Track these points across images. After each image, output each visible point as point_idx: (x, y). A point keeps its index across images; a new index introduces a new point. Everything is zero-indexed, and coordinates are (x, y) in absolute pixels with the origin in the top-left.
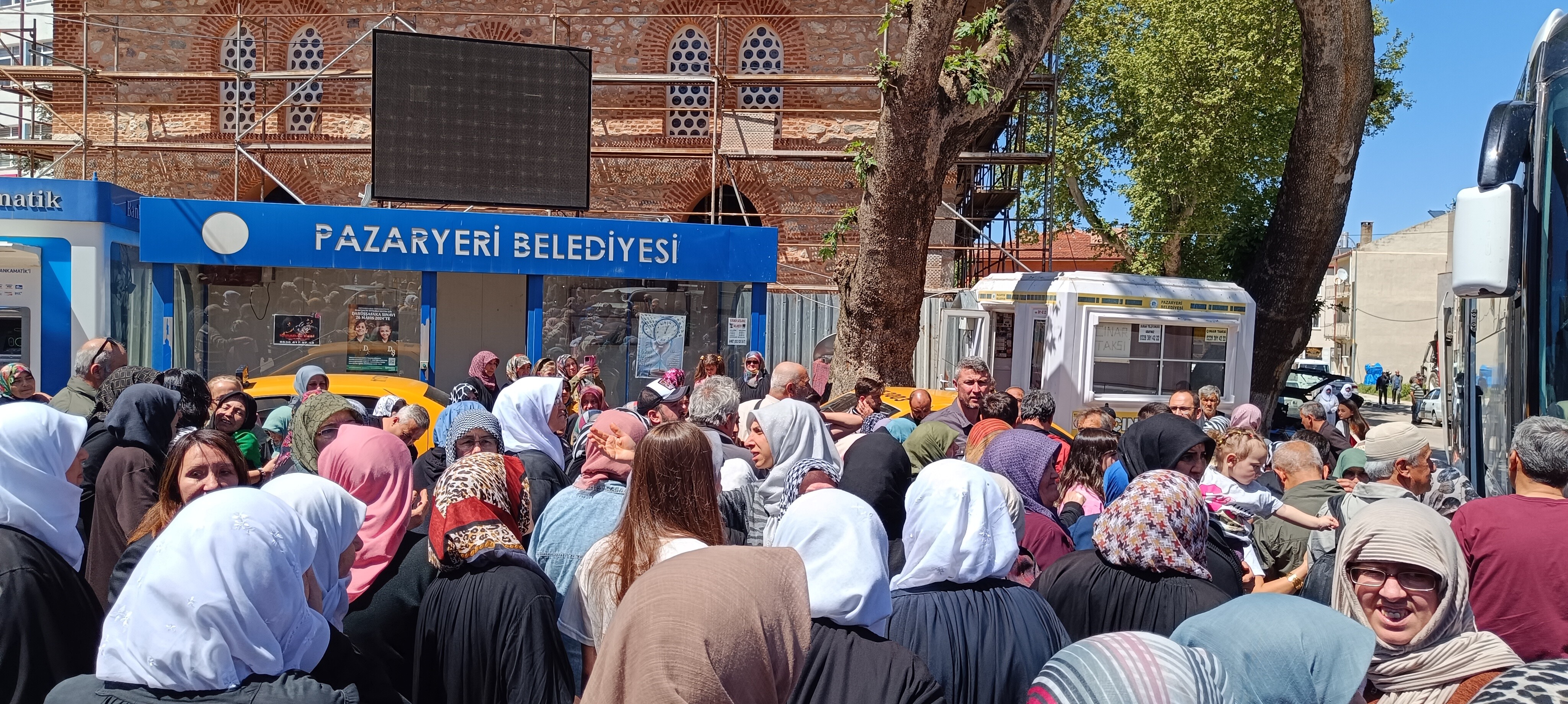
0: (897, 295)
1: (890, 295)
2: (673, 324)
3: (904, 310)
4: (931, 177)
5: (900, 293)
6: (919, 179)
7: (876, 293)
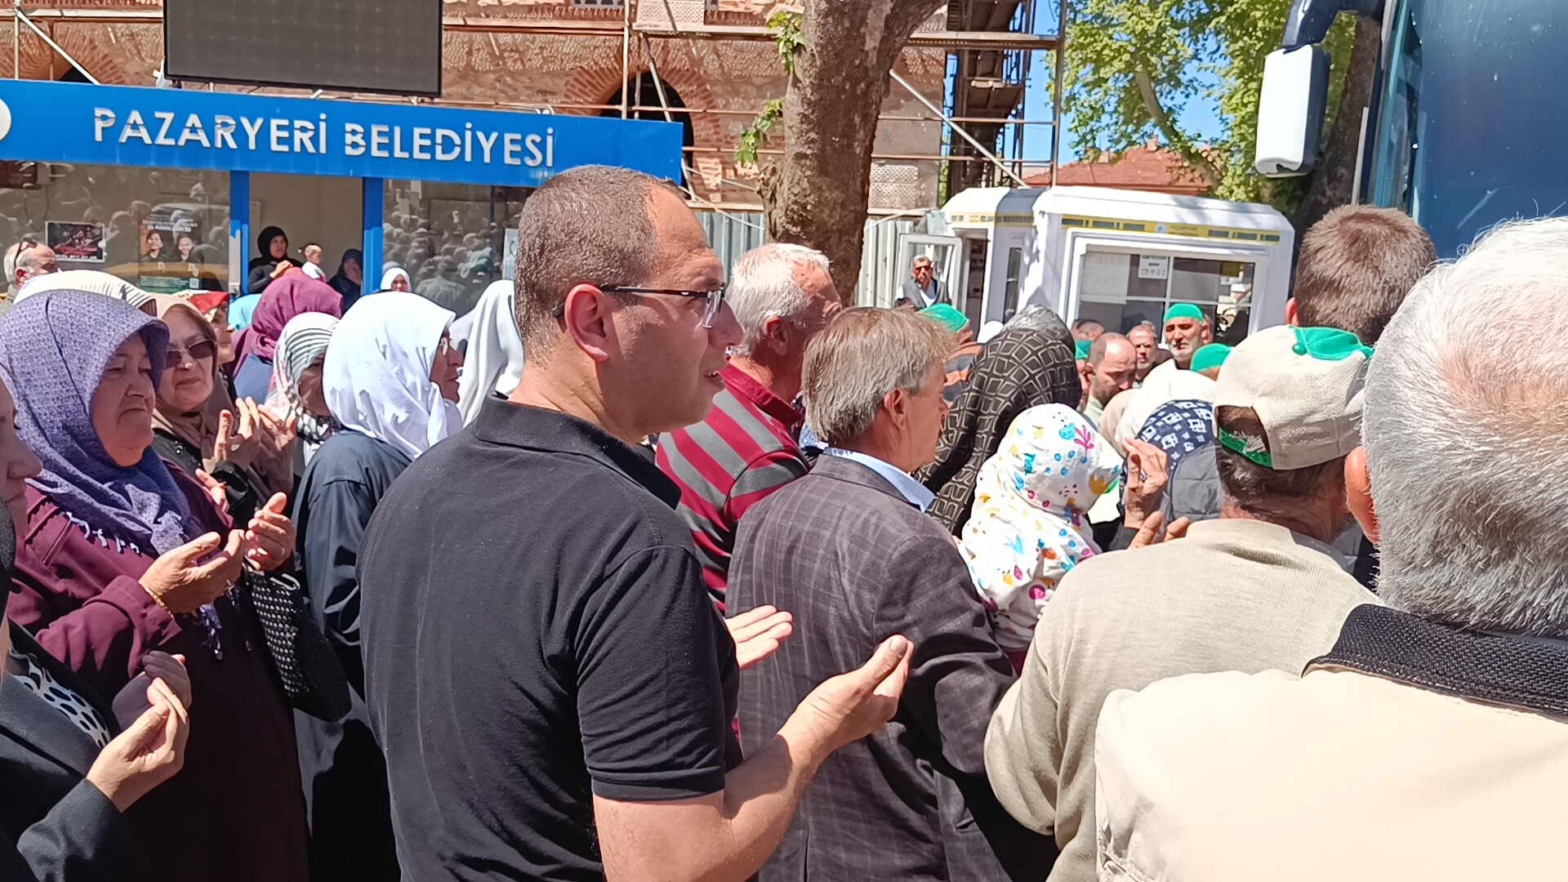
0: (831, 211)
1: (822, 211)
3: (840, 231)
4: (873, 59)
5: (834, 209)
6: (857, 62)
7: (804, 207)
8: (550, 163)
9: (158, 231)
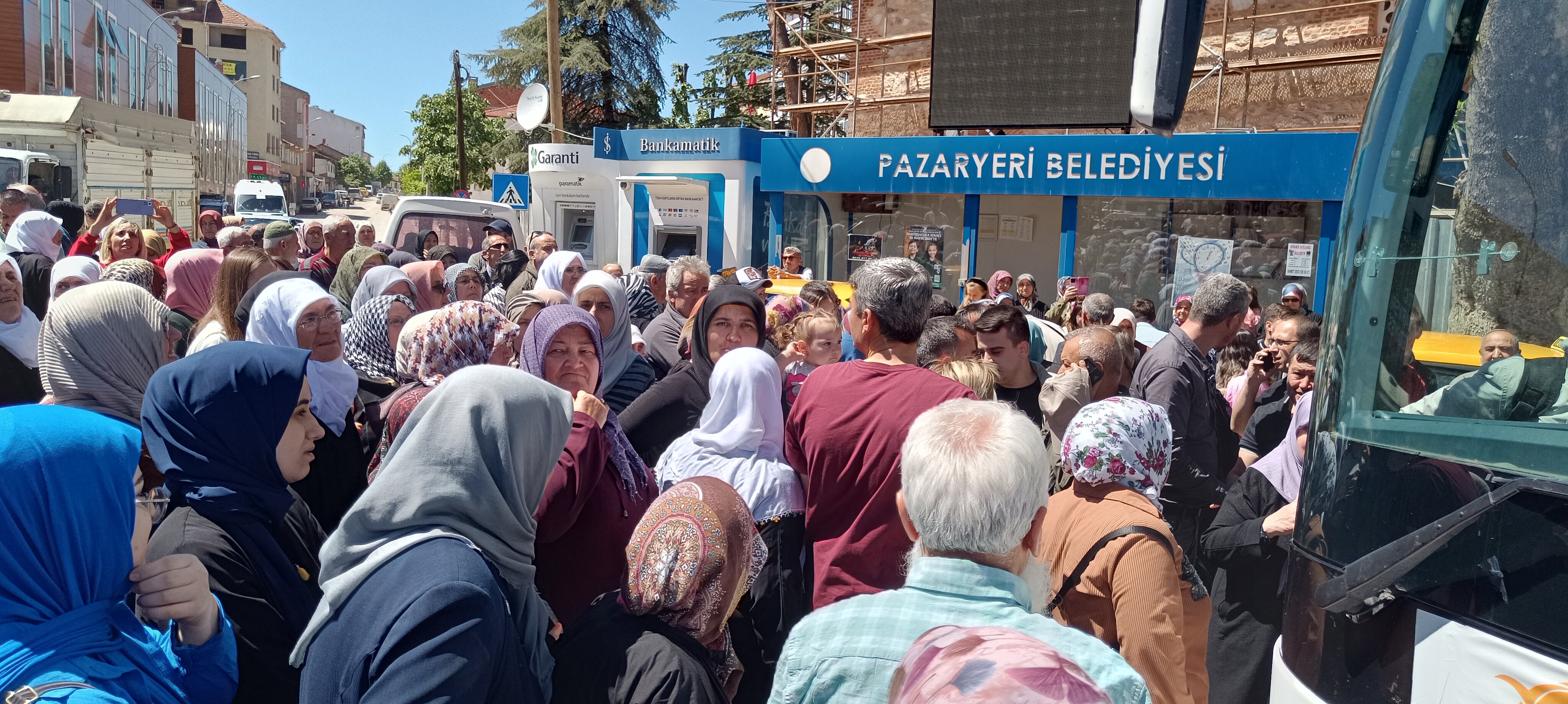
2: (1217, 249)
7: (1484, 210)
8: (1220, 178)
9: (916, 241)
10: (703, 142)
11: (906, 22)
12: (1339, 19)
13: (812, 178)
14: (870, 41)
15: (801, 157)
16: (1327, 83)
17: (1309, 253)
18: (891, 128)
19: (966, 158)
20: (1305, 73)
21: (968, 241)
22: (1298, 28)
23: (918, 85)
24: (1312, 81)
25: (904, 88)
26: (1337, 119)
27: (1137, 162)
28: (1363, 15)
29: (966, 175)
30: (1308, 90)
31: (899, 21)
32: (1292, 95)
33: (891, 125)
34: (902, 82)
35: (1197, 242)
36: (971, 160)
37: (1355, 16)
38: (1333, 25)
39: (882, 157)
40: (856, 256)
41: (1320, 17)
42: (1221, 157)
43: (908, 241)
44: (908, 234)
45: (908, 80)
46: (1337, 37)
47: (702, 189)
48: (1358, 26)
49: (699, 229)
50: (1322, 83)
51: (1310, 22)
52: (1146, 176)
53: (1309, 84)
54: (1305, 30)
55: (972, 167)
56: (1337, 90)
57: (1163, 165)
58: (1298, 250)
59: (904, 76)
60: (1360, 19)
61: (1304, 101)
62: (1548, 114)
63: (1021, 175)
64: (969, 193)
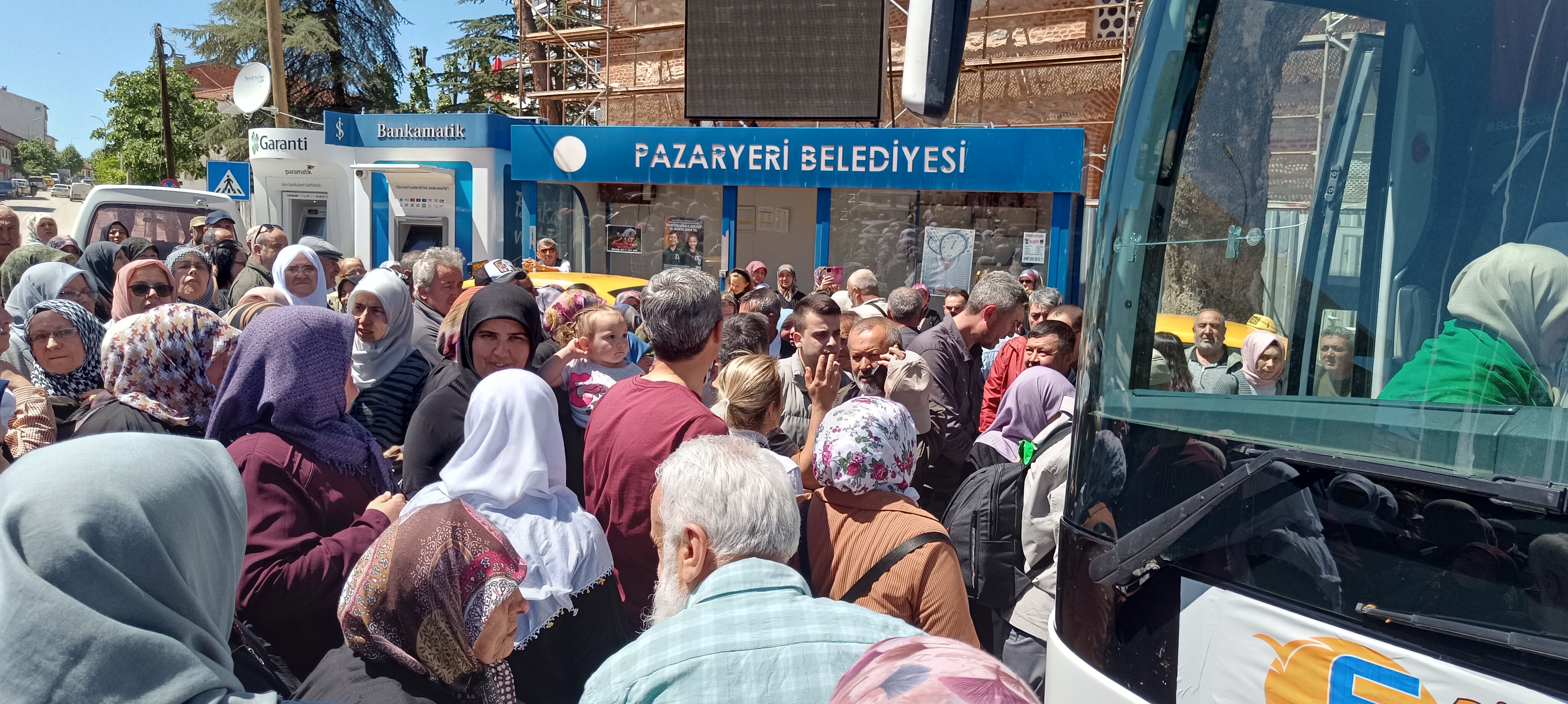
2: (961, 239)
8: (962, 170)
9: (675, 231)
10: (446, 128)
11: (657, 11)
12: (1060, 23)
13: (567, 166)
14: (620, 29)
15: (554, 145)
16: (1051, 83)
17: (1042, 241)
18: (645, 118)
19: (723, 149)
20: (1032, 72)
21: (727, 232)
22: (1025, 30)
23: (670, 75)
24: (1039, 81)
25: (658, 78)
26: (1061, 116)
27: (886, 155)
28: (1081, 21)
29: (723, 166)
30: (1036, 89)
31: (650, 10)
32: (1022, 93)
33: (645, 115)
34: (655, 72)
35: (943, 231)
36: (728, 152)
37: (1075, 21)
38: (1056, 28)
39: (638, 147)
40: (616, 247)
41: (1044, 20)
42: (962, 150)
43: (668, 232)
44: (667, 225)
45: (660, 70)
46: (1059, 40)
47: (448, 178)
48: (1077, 31)
49: (445, 220)
50: (1047, 82)
51: (1036, 25)
52: (895, 169)
53: (1036, 83)
54: (1031, 32)
55: (729, 159)
56: (1060, 90)
57: (910, 158)
58: (1033, 239)
59: (656, 65)
60: (1079, 23)
61: (1032, 99)
62: (1239, 115)
63: (777, 167)
64: (727, 184)
